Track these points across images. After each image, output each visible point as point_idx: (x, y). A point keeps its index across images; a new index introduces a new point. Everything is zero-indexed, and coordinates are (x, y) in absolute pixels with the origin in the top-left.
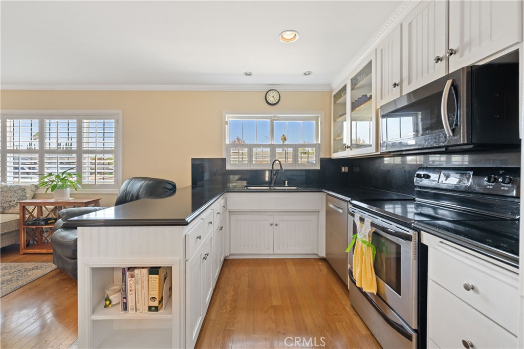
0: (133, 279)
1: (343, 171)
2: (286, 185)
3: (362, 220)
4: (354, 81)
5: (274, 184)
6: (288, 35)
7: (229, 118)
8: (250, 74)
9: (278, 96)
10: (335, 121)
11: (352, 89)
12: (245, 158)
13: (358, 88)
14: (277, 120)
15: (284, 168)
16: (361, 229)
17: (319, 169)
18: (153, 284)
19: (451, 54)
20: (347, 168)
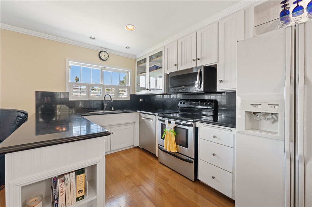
0: (64, 183)
1: (141, 101)
2: (113, 109)
3: (169, 122)
4: (151, 58)
5: (105, 109)
6: (130, 27)
7: (71, 63)
8: (94, 39)
9: (108, 56)
10: (137, 75)
11: (150, 61)
12: (83, 92)
13: (153, 61)
14: (105, 70)
15: (113, 100)
16: (169, 126)
17: (129, 100)
18: (80, 181)
19: (198, 60)
20: (142, 99)
